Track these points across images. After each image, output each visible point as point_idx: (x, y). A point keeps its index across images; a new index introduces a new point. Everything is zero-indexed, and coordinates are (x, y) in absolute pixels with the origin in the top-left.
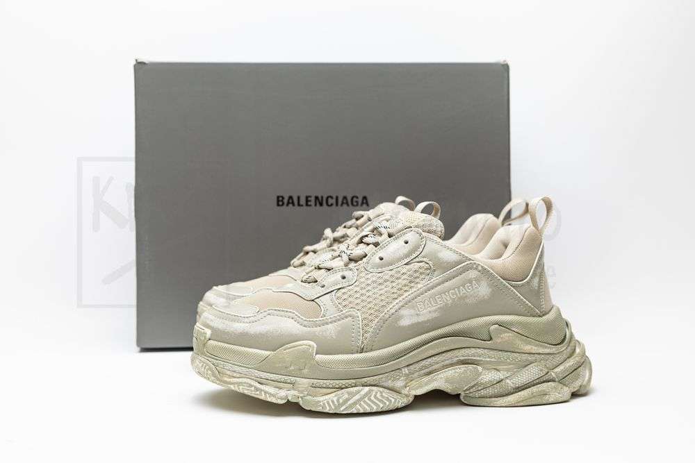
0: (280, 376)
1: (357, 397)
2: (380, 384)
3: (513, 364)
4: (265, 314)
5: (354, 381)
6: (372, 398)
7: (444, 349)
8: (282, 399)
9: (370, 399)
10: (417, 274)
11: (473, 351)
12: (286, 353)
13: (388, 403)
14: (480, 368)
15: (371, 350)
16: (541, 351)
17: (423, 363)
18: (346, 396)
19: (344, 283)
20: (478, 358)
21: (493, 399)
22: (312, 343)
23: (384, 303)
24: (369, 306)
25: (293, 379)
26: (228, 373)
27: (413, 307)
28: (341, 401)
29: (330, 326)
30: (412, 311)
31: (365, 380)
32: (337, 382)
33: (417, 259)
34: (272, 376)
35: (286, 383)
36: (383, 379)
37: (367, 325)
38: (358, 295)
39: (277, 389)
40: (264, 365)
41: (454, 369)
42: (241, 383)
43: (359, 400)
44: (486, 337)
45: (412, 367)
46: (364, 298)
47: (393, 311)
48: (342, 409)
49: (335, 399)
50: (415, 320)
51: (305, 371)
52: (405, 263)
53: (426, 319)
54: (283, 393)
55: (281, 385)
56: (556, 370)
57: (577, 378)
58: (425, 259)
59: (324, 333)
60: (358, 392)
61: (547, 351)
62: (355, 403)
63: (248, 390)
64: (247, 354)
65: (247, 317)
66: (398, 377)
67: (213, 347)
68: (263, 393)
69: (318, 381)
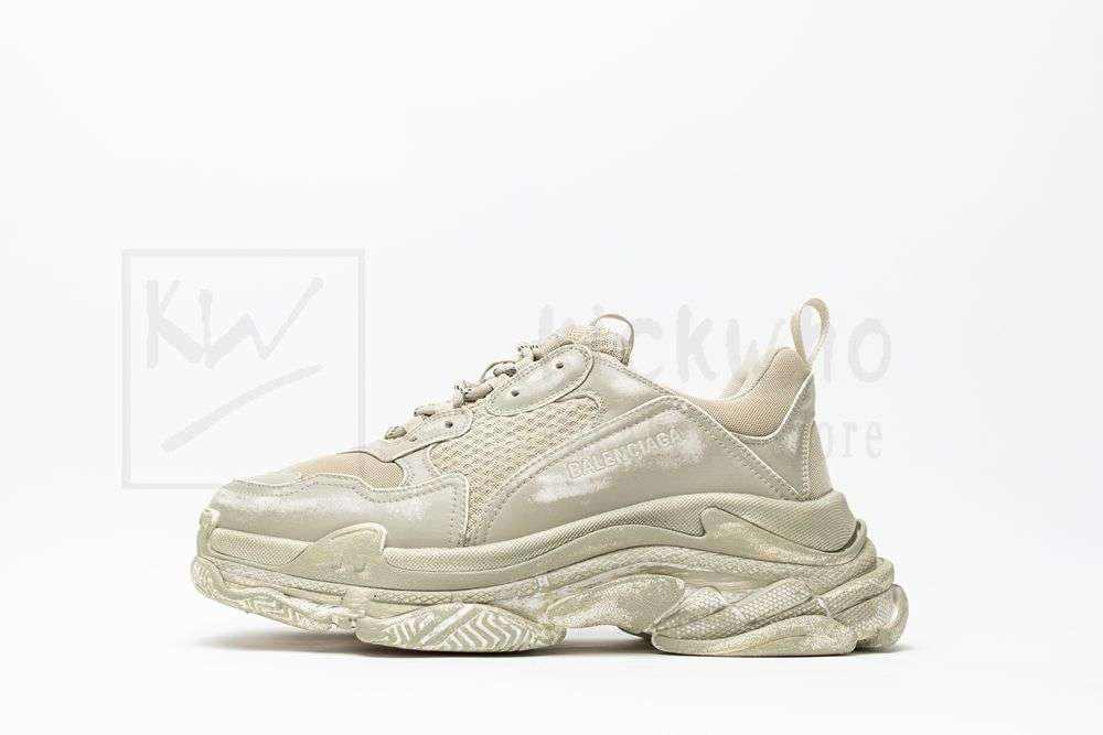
0: (322, 584)
1: (452, 620)
2: (498, 602)
3: (745, 579)
4: (310, 482)
5: (449, 594)
6: (479, 623)
7: (615, 545)
8: (320, 621)
9: (474, 626)
10: (573, 418)
11: (669, 551)
12: (330, 543)
13: (508, 636)
14: (680, 583)
15: (484, 542)
16: (798, 558)
17: (577, 568)
18: (431, 617)
19: (447, 434)
20: (679, 566)
21: (707, 642)
22: (378, 527)
23: (511, 464)
24: (485, 469)
25: (343, 588)
26: (238, 579)
27: (561, 471)
28: (422, 626)
29: (415, 501)
30: (559, 478)
31: (469, 593)
32: (419, 594)
33: (576, 393)
34: (307, 582)
35: (330, 594)
36: (503, 595)
37: (478, 500)
38: (469, 452)
39: (315, 605)
40: (297, 566)
41: (632, 581)
42: (257, 594)
43: (454, 626)
44: (696, 529)
45: (555, 575)
46: (479, 455)
47: (525, 476)
48: (423, 641)
49: (411, 622)
50: (566, 493)
51: (364, 575)
52: (555, 399)
53: (584, 492)
54: (324, 611)
55: (322, 598)
56: (827, 595)
57: (872, 613)
58: (588, 393)
59: (403, 511)
60: (455, 611)
61: (809, 559)
62: (447, 632)
63: (266, 607)
64: (272, 547)
65: (279, 487)
66: (530, 592)
67: (222, 539)
68: (290, 611)
69: (386, 591)
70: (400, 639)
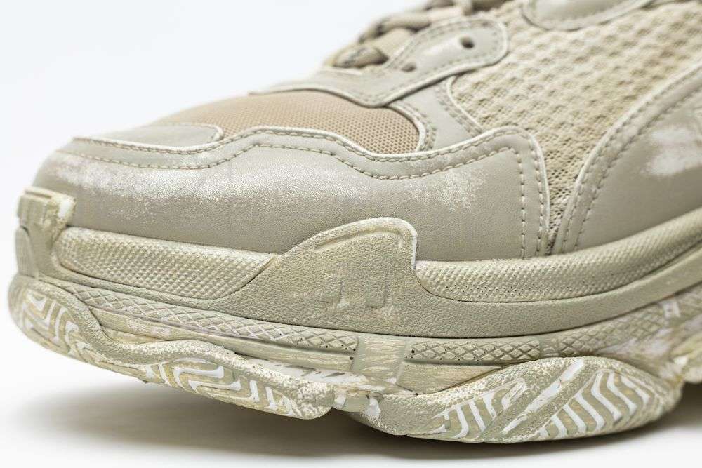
0: (308, 332)
1: (554, 390)
2: (610, 350)
4: (245, 143)
5: (535, 341)
6: (596, 391)
8: (315, 402)
9: (589, 397)
10: (680, 34)
13: (631, 406)
15: (577, 247)
18: (522, 387)
19: (468, 59)
22: (405, 225)
24: (557, 118)
25: (349, 338)
26: (134, 324)
27: (685, 121)
28: (506, 403)
29: (451, 175)
30: (682, 134)
32: (489, 344)
34: (278, 329)
35: (326, 350)
36: (617, 335)
37: (560, 172)
38: (520, 89)
39: (299, 372)
40: (251, 297)
42: (180, 355)
45: (688, 299)
46: (539, 95)
47: (632, 131)
48: (506, 430)
49: (488, 398)
51: (387, 312)
54: (318, 384)
55: (313, 357)
59: (437, 194)
60: (556, 374)
62: (548, 410)
63: (202, 377)
64: (196, 263)
65: (189, 153)
66: (654, 328)
67: (82, 248)
68: (253, 384)
69: (431, 342)
70: (465, 427)
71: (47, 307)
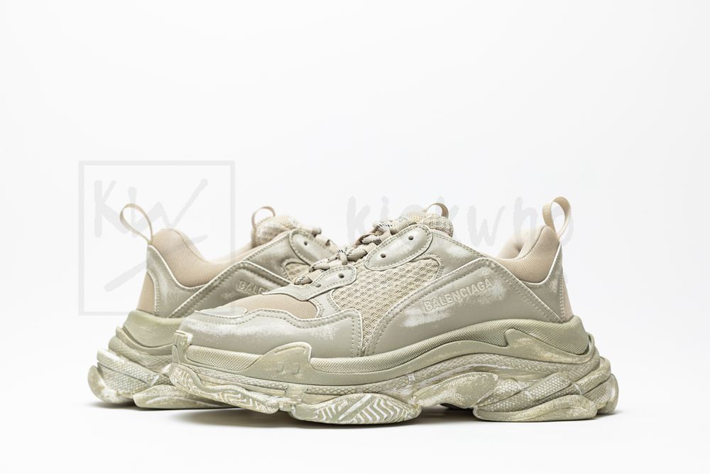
0: (271, 382)
1: (358, 404)
2: (385, 392)
3: (532, 373)
4: (254, 315)
5: (354, 387)
6: (375, 406)
7: (455, 353)
8: (272, 407)
9: (372, 407)
10: (423, 272)
11: (487, 357)
12: (277, 355)
13: (392, 413)
14: (496, 377)
15: (373, 353)
16: (563, 359)
17: (432, 369)
18: (346, 403)
19: (340, 282)
20: (493, 366)
21: (511, 413)
22: (306, 344)
23: (387, 302)
24: (370, 305)
25: (285, 384)
26: (211, 379)
27: (419, 306)
28: (340, 409)
29: (327, 327)
30: (419, 311)
31: (367, 386)
32: (336, 388)
33: (423, 256)
34: (261, 381)
35: (277, 389)
36: (387, 387)
37: (368, 326)
38: (358, 294)
39: (267, 396)
40: (252, 370)
41: (466, 376)
42: (226, 390)
43: (360, 408)
44: (502, 342)
45: (418, 374)
46: (365, 297)
47: (397, 310)
48: (341, 418)
49: (333, 407)
50: (422, 321)
51: (299, 376)
52: (410, 260)
53: (434, 320)
54: (273, 400)
55: (272, 391)
56: (580, 382)
57: (603, 393)
58: (431, 256)
59: (321, 334)
60: (359, 399)
61: (569, 360)
62: (356, 412)
63: (234, 398)
64: (233, 358)
65: (234, 318)
66: (404, 384)
67: (196, 353)
68: (251, 400)
69: (314, 387)
70: (325, 417)
71: (182, 373)
